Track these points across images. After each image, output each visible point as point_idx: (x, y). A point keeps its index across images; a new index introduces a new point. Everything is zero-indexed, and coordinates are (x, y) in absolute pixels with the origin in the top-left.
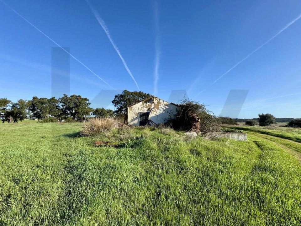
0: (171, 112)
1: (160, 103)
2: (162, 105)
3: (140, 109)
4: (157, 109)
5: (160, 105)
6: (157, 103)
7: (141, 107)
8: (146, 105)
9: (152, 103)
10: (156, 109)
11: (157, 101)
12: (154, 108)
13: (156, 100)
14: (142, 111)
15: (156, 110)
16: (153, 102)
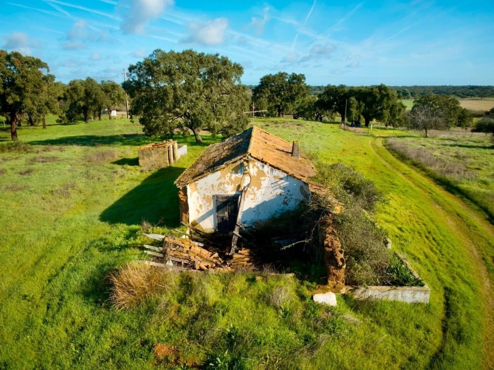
0: (289, 193)
1: (264, 175)
2: (267, 178)
3: (216, 189)
4: (256, 189)
5: (263, 178)
6: (255, 175)
7: (219, 181)
8: (230, 179)
9: (244, 174)
10: (253, 187)
11: (256, 170)
12: (248, 185)
13: (253, 167)
14: (220, 191)
15: (253, 190)
16: (245, 172)
